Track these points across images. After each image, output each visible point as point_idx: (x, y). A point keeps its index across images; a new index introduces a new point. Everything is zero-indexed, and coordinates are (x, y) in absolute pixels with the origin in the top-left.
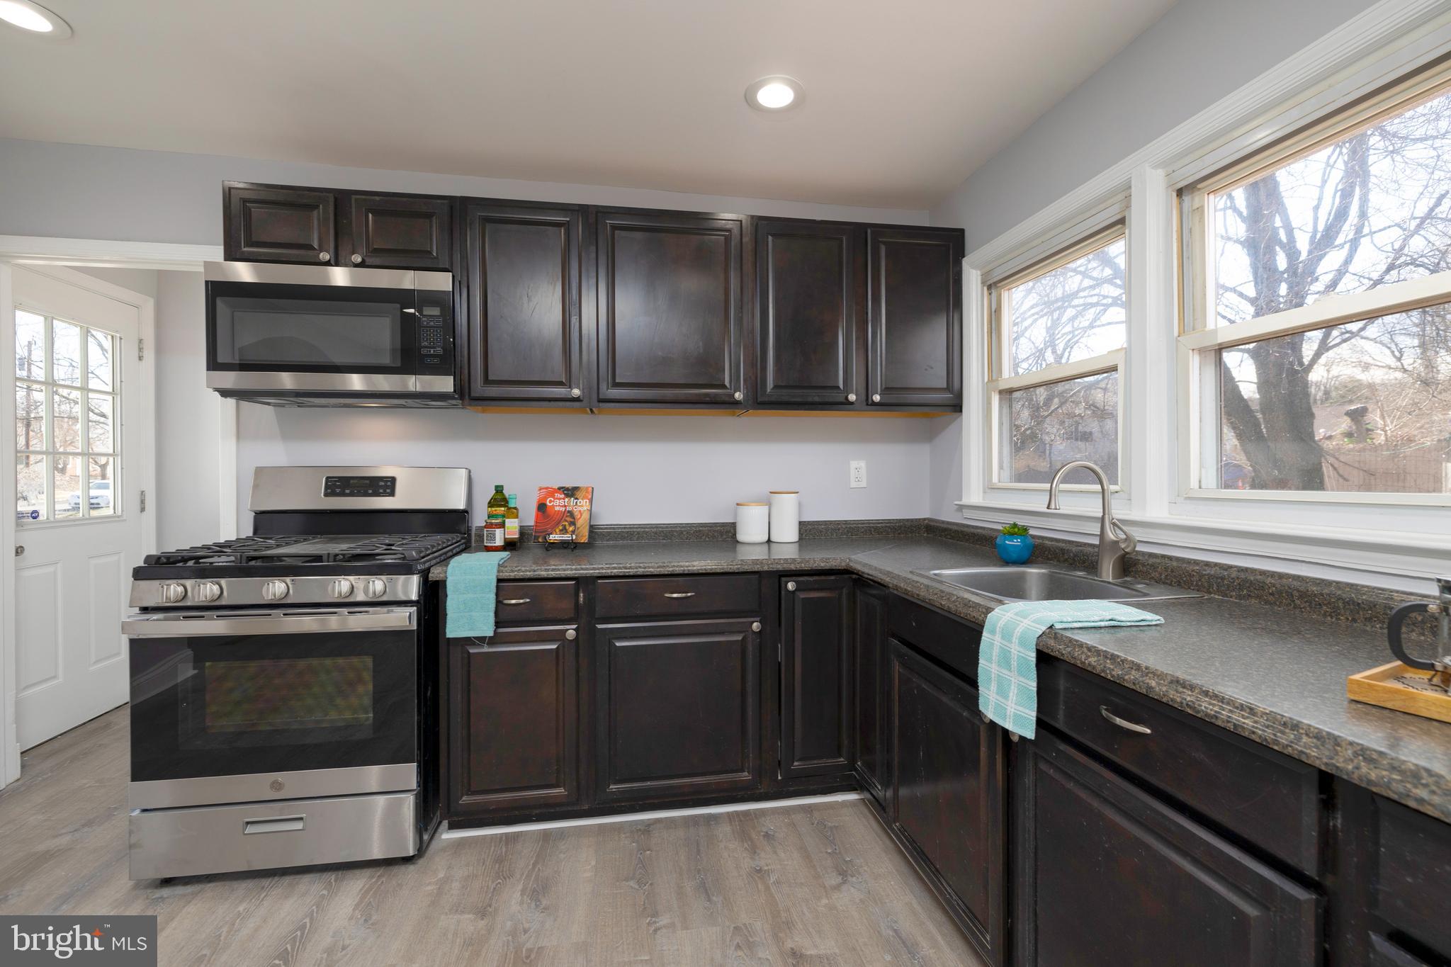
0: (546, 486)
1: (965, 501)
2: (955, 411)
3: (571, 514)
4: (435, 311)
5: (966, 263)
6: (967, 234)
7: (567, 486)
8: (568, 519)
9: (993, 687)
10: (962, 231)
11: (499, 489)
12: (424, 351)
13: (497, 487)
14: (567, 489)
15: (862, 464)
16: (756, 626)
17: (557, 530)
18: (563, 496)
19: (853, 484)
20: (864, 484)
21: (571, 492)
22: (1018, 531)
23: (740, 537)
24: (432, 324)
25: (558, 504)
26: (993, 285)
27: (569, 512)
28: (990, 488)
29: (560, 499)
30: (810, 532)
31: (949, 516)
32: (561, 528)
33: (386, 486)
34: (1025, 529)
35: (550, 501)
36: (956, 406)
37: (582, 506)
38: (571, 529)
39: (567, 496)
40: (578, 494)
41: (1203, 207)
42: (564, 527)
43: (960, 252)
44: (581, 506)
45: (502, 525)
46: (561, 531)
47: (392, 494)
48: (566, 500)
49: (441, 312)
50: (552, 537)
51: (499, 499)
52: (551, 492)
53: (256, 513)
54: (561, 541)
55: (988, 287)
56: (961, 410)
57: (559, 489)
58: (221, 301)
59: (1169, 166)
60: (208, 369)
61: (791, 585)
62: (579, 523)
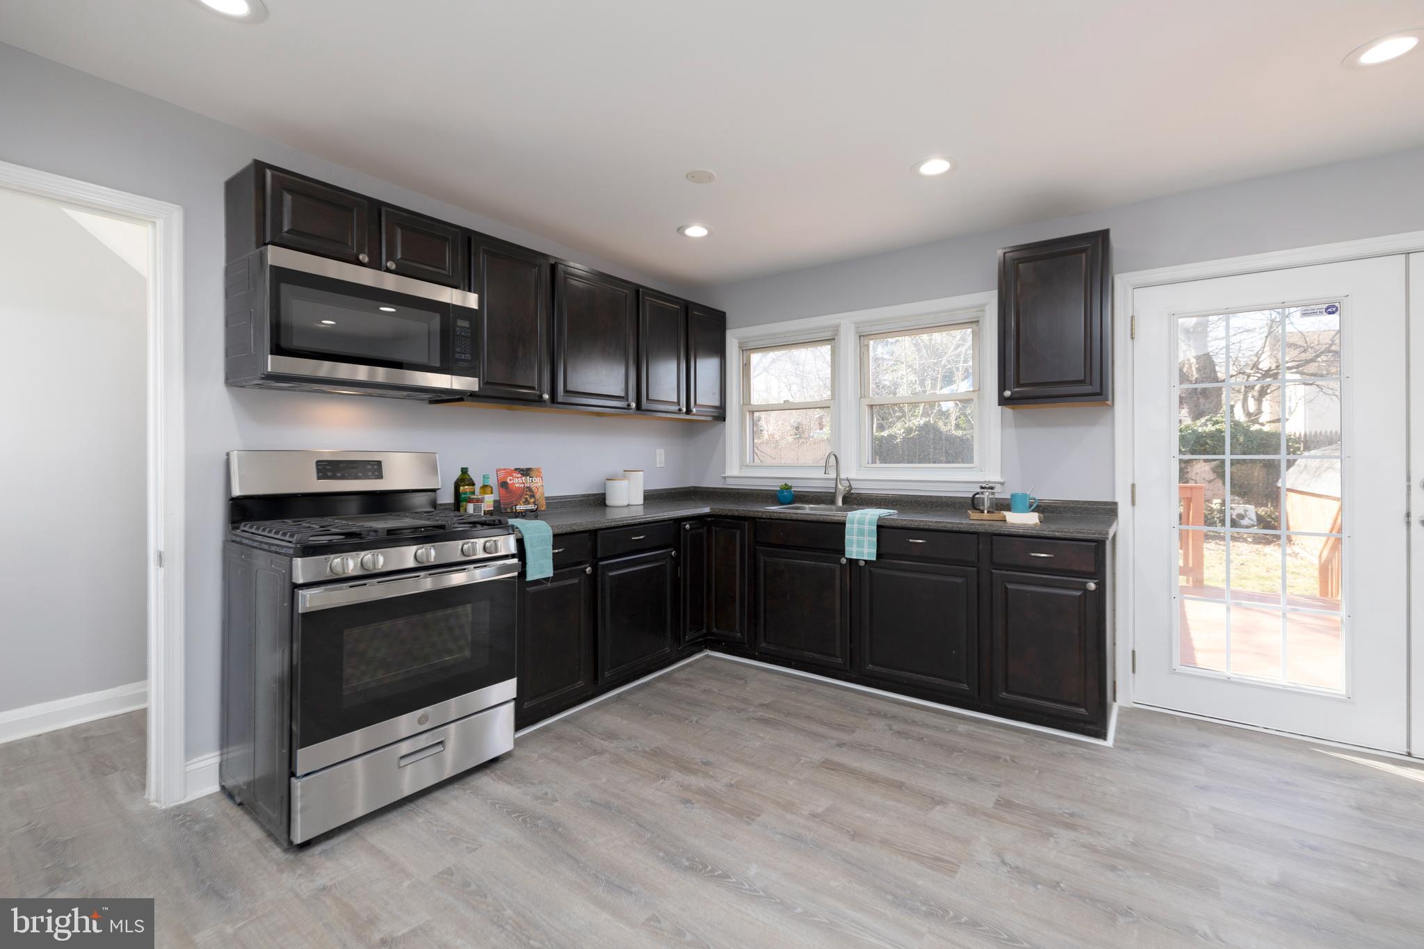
0: (504, 468)
1: (728, 474)
2: (721, 420)
3: (529, 489)
4: (466, 324)
5: (728, 332)
6: (728, 316)
7: (522, 467)
8: (528, 493)
9: (854, 545)
11: (464, 471)
12: (457, 356)
13: (462, 469)
14: (522, 470)
15: (662, 452)
16: (673, 553)
17: (521, 502)
18: (520, 475)
19: (661, 463)
20: (666, 464)
21: (526, 472)
22: (787, 487)
24: (463, 334)
25: (517, 482)
26: (746, 350)
27: (527, 487)
28: (743, 465)
29: (518, 478)
30: (652, 498)
31: (711, 483)
32: (524, 500)
33: (375, 469)
35: (510, 480)
36: (722, 418)
37: (537, 483)
38: (532, 500)
39: (523, 475)
40: (532, 473)
41: (868, 345)
42: (526, 499)
43: (724, 326)
44: (535, 483)
45: (480, 500)
46: (524, 502)
47: (382, 476)
48: (523, 478)
49: (470, 325)
50: (518, 507)
51: (464, 479)
52: (510, 473)
53: (233, 499)
54: (527, 510)
55: (743, 351)
56: (724, 419)
57: (516, 469)
58: (284, 287)
59: (858, 325)
60: (272, 353)
61: (688, 526)
62: (538, 496)
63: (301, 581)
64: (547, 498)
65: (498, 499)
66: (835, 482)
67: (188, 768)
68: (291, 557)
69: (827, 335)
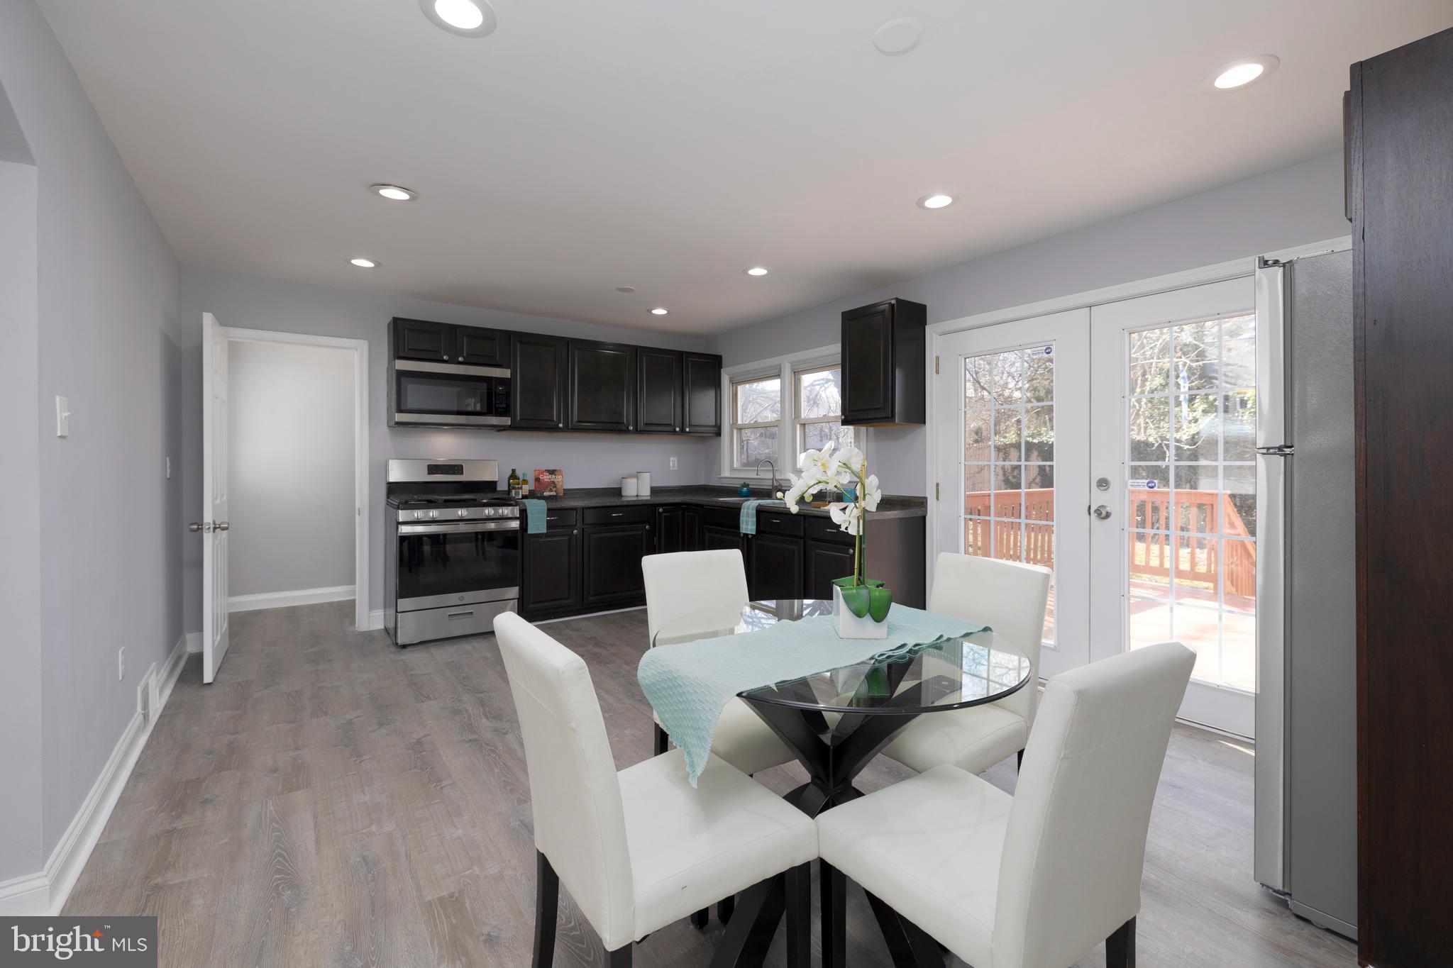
0: (538, 469)
1: (722, 475)
2: (718, 436)
3: (553, 482)
4: (503, 387)
5: (723, 371)
6: (724, 358)
7: (550, 469)
8: (552, 485)
9: (745, 524)
10: (721, 356)
11: (514, 471)
12: (498, 406)
13: (513, 470)
14: (550, 471)
15: (675, 459)
16: (647, 527)
17: (547, 490)
19: (671, 469)
20: (676, 469)
21: (552, 472)
22: (746, 485)
23: (623, 494)
24: (501, 393)
25: (546, 478)
26: (735, 383)
28: (733, 469)
29: (547, 475)
30: (654, 491)
31: (714, 482)
32: (549, 489)
33: (458, 469)
34: (748, 485)
35: (541, 477)
36: (719, 434)
38: (555, 489)
39: (550, 474)
40: (556, 473)
41: (799, 377)
42: (551, 488)
43: (720, 366)
44: (558, 479)
45: (521, 488)
46: (549, 491)
47: (462, 473)
48: (550, 476)
49: (505, 388)
50: (545, 493)
51: (513, 475)
52: (542, 472)
53: (389, 483)
54: (551, 496)
55: (732, 384)
56: (720, 435)
57: (546, 470)
58: (403, 380)
59: (793, 364)
60: (398, 412)
61: (661, 510)
62: (558, 487)
63: (401, 520)
64: (564, 489)
65: (533, 488)
66: (771, 481)
67: (371, 615)
68: (398, 508)
69: (776, 371)
